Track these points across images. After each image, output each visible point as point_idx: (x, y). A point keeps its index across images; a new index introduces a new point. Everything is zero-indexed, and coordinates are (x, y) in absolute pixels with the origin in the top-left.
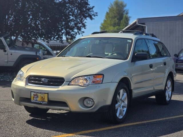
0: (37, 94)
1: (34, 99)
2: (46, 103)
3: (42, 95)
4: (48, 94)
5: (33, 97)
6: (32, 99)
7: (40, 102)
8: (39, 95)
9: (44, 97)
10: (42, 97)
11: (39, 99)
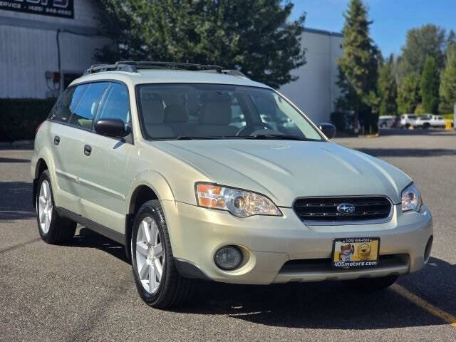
0: (352, 244)
1: (340, 259)
2: (375, 263)
3: (364, 246)
4: (378, 239)
5: (340, 254)
6: (336, 259)
7: (358, 264)
8: (356, 245)
9: (368, 250)
10: (364, 251)
11: (355, 257)
